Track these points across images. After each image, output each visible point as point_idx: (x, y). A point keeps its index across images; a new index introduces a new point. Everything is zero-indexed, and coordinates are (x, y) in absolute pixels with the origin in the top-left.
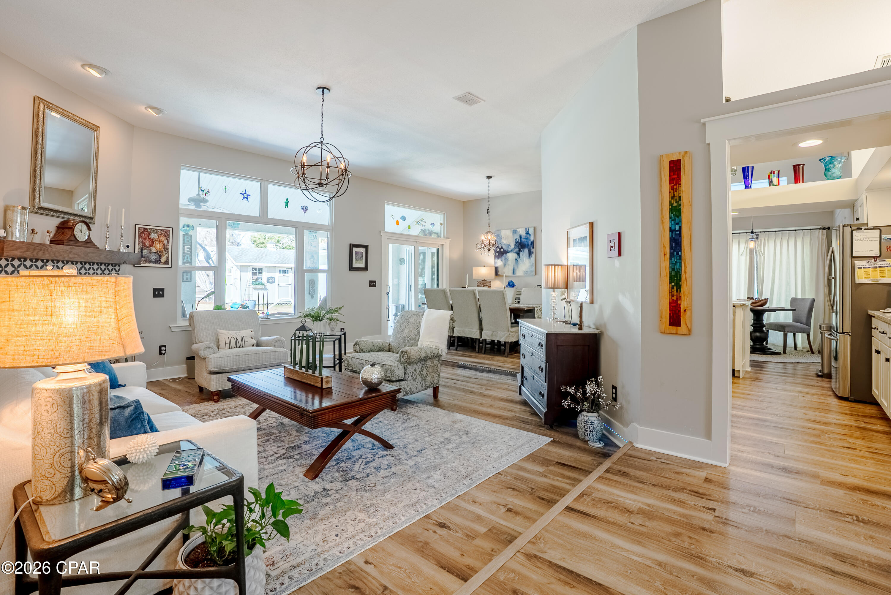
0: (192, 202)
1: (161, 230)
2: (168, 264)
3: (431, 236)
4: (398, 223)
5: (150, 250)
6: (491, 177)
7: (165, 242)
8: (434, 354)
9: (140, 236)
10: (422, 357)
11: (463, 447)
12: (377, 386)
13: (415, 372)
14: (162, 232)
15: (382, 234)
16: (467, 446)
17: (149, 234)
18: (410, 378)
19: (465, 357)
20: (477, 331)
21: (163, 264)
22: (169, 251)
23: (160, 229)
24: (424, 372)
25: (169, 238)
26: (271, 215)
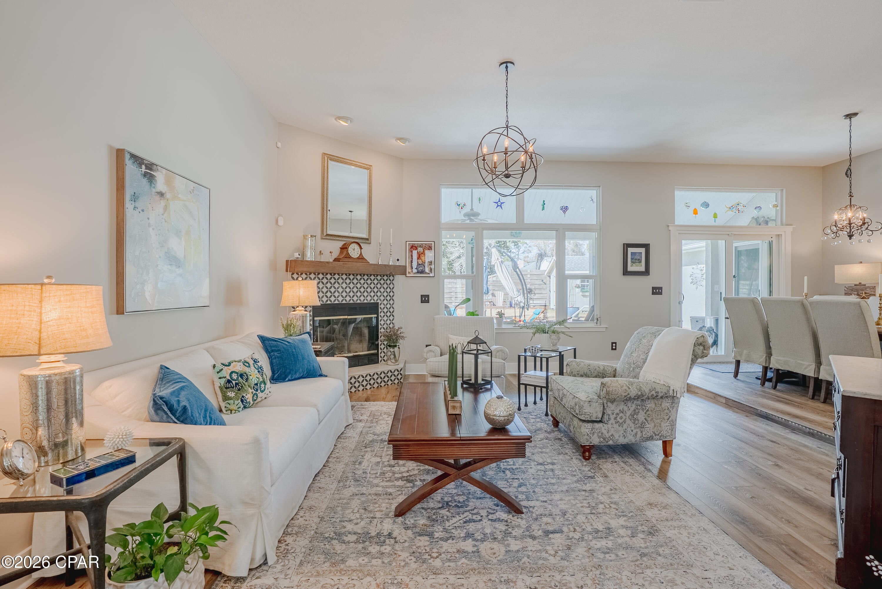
0: (466, 217)
2: (431, 273)
3: (767, 224)
4: (695, 212)
5: (417, 262)
6: (856, 114)
8: (657, 392)
9: (409, 250)
10: (633, 395)
11: (617, 555)
12: (505, 426)
13: (621, 415)
14: (426, 246)
15: (670, 228)
16: (626, 556)
17: (417, 248)
18: (612, 421)
19: (780, 401)
20: (809, 365)
21: (428, 274)
22: (432, 262)
23: (424, 244)
24: (641, 416)
26: (527, 220)
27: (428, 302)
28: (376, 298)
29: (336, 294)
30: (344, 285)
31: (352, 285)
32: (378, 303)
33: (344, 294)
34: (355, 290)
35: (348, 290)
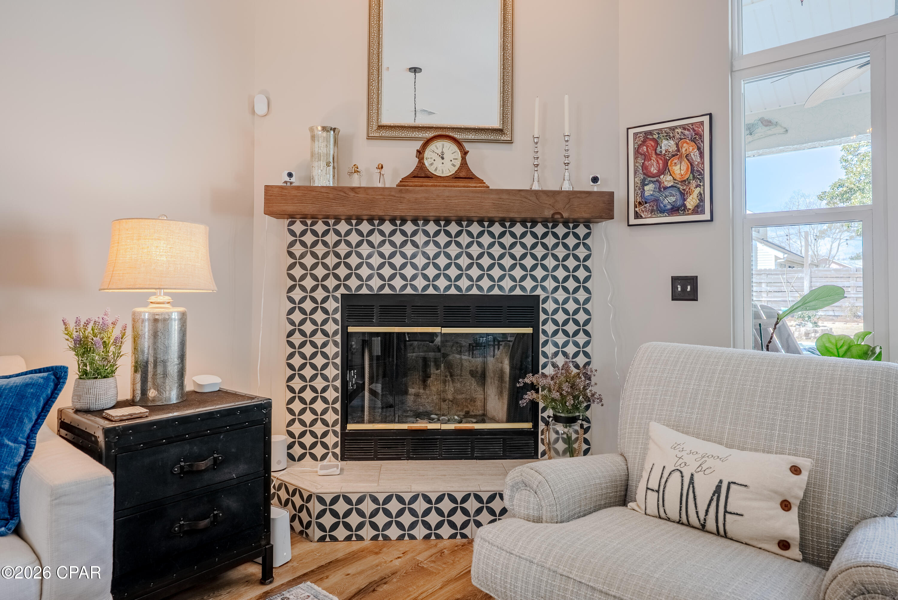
1: (684, 127)
2: (703, 212)
5: (660, 183)
7: (695, 156)
9: (637, 152)
14: (686, 132)
17: (657, 143)
21: (692, 214)
22: (703, 178)
23: (680, 126)
25: (703, 142)
27: (693, 296)
28: (529, 284)
29: (409, 272)
30: (431, 250)
31: (453, 250)
32: (538, 296)
33: (431, 272)
34: (464, 261)
35: (442, 261)
